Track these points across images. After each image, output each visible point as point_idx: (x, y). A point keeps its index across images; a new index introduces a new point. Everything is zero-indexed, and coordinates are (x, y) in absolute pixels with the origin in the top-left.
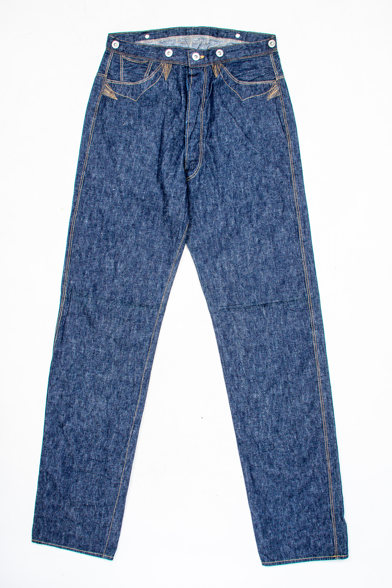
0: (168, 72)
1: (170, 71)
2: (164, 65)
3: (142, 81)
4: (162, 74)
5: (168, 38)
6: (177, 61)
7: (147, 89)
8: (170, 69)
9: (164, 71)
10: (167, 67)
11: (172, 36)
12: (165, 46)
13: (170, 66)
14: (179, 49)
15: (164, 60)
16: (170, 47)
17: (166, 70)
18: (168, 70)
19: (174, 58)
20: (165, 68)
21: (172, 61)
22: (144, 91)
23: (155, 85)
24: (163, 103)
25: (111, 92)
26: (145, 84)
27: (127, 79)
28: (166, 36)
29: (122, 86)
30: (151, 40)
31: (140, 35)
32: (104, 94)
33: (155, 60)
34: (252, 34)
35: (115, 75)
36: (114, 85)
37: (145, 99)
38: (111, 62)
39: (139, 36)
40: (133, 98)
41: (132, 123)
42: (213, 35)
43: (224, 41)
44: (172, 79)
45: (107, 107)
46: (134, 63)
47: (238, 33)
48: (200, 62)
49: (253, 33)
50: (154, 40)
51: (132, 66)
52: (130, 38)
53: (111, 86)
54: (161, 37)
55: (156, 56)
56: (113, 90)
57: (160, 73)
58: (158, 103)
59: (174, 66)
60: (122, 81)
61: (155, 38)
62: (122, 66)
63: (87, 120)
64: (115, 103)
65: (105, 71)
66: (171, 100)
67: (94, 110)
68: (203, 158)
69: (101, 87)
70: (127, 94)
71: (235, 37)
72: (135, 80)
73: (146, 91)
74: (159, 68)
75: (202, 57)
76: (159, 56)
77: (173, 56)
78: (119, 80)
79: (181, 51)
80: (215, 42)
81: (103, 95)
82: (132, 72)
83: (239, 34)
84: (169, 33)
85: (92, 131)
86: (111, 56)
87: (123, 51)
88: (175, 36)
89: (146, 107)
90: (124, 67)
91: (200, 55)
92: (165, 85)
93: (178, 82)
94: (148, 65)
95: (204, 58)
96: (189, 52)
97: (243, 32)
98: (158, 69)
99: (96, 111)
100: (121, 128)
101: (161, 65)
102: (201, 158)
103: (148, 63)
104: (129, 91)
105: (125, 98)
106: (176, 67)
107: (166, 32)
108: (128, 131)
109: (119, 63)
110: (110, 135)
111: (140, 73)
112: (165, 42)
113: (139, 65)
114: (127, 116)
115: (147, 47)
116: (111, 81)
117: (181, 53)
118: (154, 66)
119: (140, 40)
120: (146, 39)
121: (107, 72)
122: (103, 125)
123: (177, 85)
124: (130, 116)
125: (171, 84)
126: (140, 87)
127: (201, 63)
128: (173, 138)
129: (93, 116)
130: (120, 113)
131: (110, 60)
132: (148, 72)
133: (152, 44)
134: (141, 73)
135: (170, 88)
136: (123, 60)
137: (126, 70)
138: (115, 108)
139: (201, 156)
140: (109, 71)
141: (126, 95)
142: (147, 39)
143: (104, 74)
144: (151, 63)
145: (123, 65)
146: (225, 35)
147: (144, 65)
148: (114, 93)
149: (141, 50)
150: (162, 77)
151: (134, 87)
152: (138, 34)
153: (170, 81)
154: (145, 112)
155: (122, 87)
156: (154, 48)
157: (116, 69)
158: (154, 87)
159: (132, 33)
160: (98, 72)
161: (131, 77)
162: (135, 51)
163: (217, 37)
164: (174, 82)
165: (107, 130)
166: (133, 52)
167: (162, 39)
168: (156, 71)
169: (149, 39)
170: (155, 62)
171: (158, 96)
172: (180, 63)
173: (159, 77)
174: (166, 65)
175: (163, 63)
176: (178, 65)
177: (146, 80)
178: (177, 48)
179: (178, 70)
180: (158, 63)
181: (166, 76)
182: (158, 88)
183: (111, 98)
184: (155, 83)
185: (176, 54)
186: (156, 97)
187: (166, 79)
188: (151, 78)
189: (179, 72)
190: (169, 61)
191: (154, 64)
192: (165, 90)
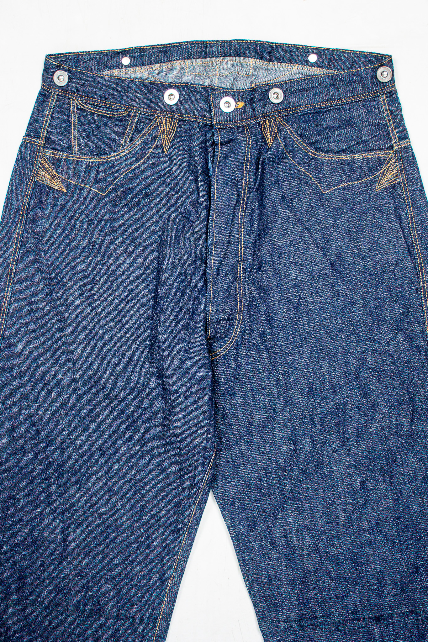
0: (170, 136)
1: (173, 133)
2: (162, 121)
3: (117, 154)
4: (157, 139)
5: (169, 63)
6: (189, 114)
7: (127, 171)
8: (174, 131)
9: (162, 134)
10: (168, 126)
11: (177, 60)
12: (163, 82)
13: (174, 123)
14: (192, 88)
15: (161, 111)
16: (175, 84)
17: (167, 132)
18: (171, 132)
19: (182, 108)
20: (163, 127)
21: (178, 114)
22: (122, 175)
23: (144, 162)
24: (160, 199)
25: (53, 177)
26: (123, 162)
27: (86, 149)
28: (165, 59)
29: (75, 163)
30: (135, 68)
31: (112, 58)
32: (40, 180)
33: (143, 111)
34: (342, 54)
35: (61, 140)
36: (60, 161)
37: (124, 192)
38: (53, 114)
39: (108, 59)
40: (99, 190)
41: (96, 240)
42: (262, 58)
43: (284, 69)
44: (179, 149)
45: (46, 207)
46: (99, 115)
47: (313, 52)
48: (237, 116)
49: (345, 53)
50: (140, 68)
51: (96, 121)
52: (91, 63)
53: (54, 164)
54: (155, 63)
55: (145, 102)
56: (56, 172)
57: (153, 138)
58: (150, 199)
59: (182, 123)
60: (75, 154)
61: (143, 65)
62: (74, 122)
63: (5, 234)
64: (61, 198)
65: (39, 133)
66: (177, 193)
67: (18, 212)
68: (243, 313)
69: (32, 165)
70: (87, 181)
71: (307, 61)
72: (103, 152)
73: (126, 175)
74: (150, 127)
75: (241, 104)
76: (151, 102)
77: (180, 102)
78: (69, 150)
79: (196, 93)
80: (267, 72)
81: (37, 182)
82: (96, 135)
83: (316, 53)
84: (172, 55)
85: (14, 256)
86: (53, 101)
87: (77, 90)
88: (183, 59)
89: (125, 209)
90: (79, 124)
91: (236, 100)
92: (165, 163)
93: (190, 157)
94: (128, 121)
95: (245, 107)
96: (213, 95)
97: (324, 50)
98: (148, 129)
99: (23, 215)
100: (74, 250)
101: (155, 122)
102: (240, 314)
103: (129, 116)
104: (91, 175)
105: (83, 189)
106: (187, 125)
107: (165, 52)
108: (88, 257)
109: (69, 116)
110: (52, 264)
111: (112, 137)
112: (163, 72)
113: (110, 121)
114: (86, 226)
115: (126, 83)
116: (53, 154)
117: (197, 97)
118: (141, 122)
119: (112, 67)
120: (123, 66)
121: (45, 134)
122: (37, 244)
123: (189, 162)
124: (92, 226)
125: (177, 161)
126: (113, 168)
127: (239, 117)
128: (182, 273)
129: (17, 224)
130: (71, 219)
131: (50, 109)
132: (128, 136)
133: (136, 75)
134: (114, 136)
135: (175, 169)
136: (78, 109)
137: (84, 131)
138: (61, 209)
139: (240, 309)
140: (48, 132)
141: (83, 182)
142: (126, 67)
143: (38, 138)
144: (135, 116)
145: (76, 120)
146: (287, 57)
147: (119, 121)
148: (60, 178)
149: (114, 90)
150: (157, 146)
151: (101, 167)
152: (107, 55)
153: (174, 153)
154: (123, 217)
155: (75, 166)
156: (140, 85)
157: (64, 127)
158: (142, 166)
159: (95, 53)
160: (26, 135)
161: (94, 145)
162: (102, 91)
163: (270, 61)
164: (183, 157)
165: (45, 255)
166: (98, 94)
167: (156, 66)
168: (145, 133)
169: (130, 66)
170: (143, 114)
171: (150, 186)
172: (194, 118)
173: (152, 145)
174: (166, 122)
175: (160, 118)
176: (191, 121)
177: (125, 153)
178: (188, 86)
179: (191, 132)
180: (148, 116)
181: (165, 143)
182: (150, 169)
183: (54, 189)
184: (144, 159)
185: (186, 99)
186: (145, 188)
187: (165, 151)
188: (134, 149)
189: (192, 136)
190: (171, 112)
191: (141, 119)
192: (165, 173)
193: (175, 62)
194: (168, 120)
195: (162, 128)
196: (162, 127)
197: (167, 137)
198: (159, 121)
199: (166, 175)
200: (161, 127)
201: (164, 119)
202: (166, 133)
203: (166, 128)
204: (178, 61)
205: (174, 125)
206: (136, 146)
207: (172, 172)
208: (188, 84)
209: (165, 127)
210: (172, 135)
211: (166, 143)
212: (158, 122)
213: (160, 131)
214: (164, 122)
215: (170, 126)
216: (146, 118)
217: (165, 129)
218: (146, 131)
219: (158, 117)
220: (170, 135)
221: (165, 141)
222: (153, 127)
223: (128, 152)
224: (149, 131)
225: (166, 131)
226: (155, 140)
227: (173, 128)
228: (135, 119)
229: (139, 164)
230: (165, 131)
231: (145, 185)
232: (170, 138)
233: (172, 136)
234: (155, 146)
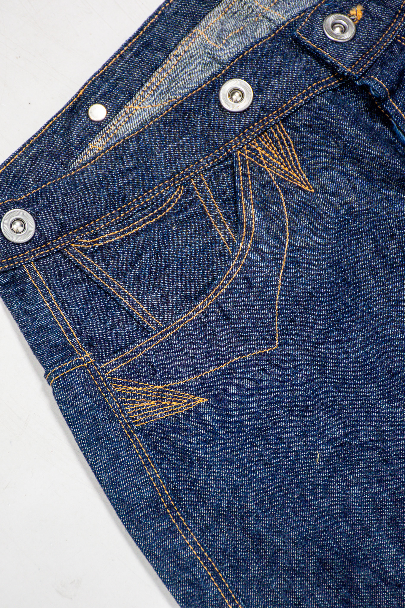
0: (290, 161)
1: (291, 151)
2: (253, 150)
3: (236, 258)
4: (275, 182)
5: (171, 57)
6: (292, 96)
7: (280, 271)
8: (289, 145)
9: (273, 169)
10: (270, 149)
11: (180, 40)
12: (196, 89)
13: (278, 135)
14: (255, 52)
15: (238, 135)
16: (218, 73)
17: (279, 160)
18: (287, 153)
19: (270, 97)
20: (265, 158)
21: (272, 112)
22: (277, 285)
23: (293, 233)
24: (374, 272)
25: (160, 396)
26: (259, 261)
27: (172, 302)
28: (160, 55)
29: (175, 340)
30: (122, 112)
31: (68, 130)
32: (141, 421)
33: (206, 162)
35: (113, 327)
36: (146, 361)
37: (306, 310)
38: (58, 297)
39: (63, 135)
40: (259, 347)
41: (337, 432)
44: (326, 168)
45: (202, 452)
46: (137, 234)
48: (370, 34)
50: (130, 105)
51: (143, 248)
52: (41, 164)
53: (141, 376)
54: (147, 76)
55: (196, 145)
56: (158, 383)
57: (268, 185)
58: (358, 285)
59: (293, 120)
60: (159, 328)
61: (131, 96)
62: (106, 280)
63: (171, 566)
64: (210, 416)
65: (66, 346)
66: (392, 236)
67: (157, 508)
69: (106, 408)
70: (224, 351)
72: (206, 282)
73: (284, 279)
74: (245, 175)
75: (357, 11)
76: (205, 137)
77: (258, 91)
78: (145, 331)
79: (269, 55)
82: (167, 266)
84: (163, 40)
85: (225, 590)
86: (36, 278)
87: (63, 226)
88: (189, 30)
89: (335, 335)
90: (117, 277)
91: (344, 11)
92: (329, 206)
93: (358, 160)
94: (194, 202)
95: (366, 11)
96: (302, 32)
98: (245, 181)
99: (170, 507)
100: (316, 481)
101: (244, 160)
103: (189, 192)
104: (223, 335)
105: (231, 369)
106: (303, 115)
107: (147, 45)
108: (352, 472)
109: (88, 278)
110: (305, 539)
111: (197, 246)
112: (173, 80)
113: (168, 223)
114: (298, 423)
115: (133, 147)
116: (124, 360)
117: (279, 59)
118: (219, 185)
119: (83, 143)
120: (100, 125)
121: (77, 340)
122: (246, 530)
123: (362, 173)
124: (308, 414)
125: (343, 188)
126: (251, 286)
127: (374, 32)
129: (176, 532)
130: (261, 432)
131: (46, 294)
132: (219, 221)
133: (136, 121)
134: (198, 243)
135: (352, 199)
136: (91, 255)
137: (138, 279)
138: (229, 431)
140: (80, 334)
141: (220, 358)
142: (107, 120)
143: (73, 354)
144: (201, 181)
145: (106, 274)
147: (181, 212)
148: (175, 387)
149: (123, 174)
150: (286, 192)
151: (229, 306)
152: (54, 132)
153: (324, 180)
154: (346, 352)
155: (179, 346)
156: (159, 129)
157: (96, 303)
158: (297, 241)
159: (31, 143)
160: (47, 370)
161: (181, 286)
162: (104, 193)
164: (345, 173)
165: (278, 533)
166: (103, 202)
167: (153, 79)
168: (246, 192)
169: (111, 115)
170: (212, 167)
171: (339, 262)
172: (307, 94)
173: (279, 199)
174: (261, 145)
175: (245, 148)
176: (306, 103)
177: (249, 246)
178: (244, 56)
179: (322, 119)
180: (222, 162)
181: (294, 177)
182: (315, 234)
183: (182, 414)
184: (287, 230)
185: (264, 78)
186: (336, 271)
187: (307, 188)
188: (256, 227)
189: (332, 124)
190: (258, 121)
191: (215, 179)
192: (345, 219)
193: (179, 47)
194: (263, 140)
195: (264, 162)
196: (262, 159)
197: (287, 166)
198: (249, 154)
199: (348, 221)
200: (261, 162)
201: (254, 144)
202: (279, 163)
203: (272, 155)
204: (183, 42)
205: (281, 138)
206: (253, 221)
207: (354, 208)
208: (243, 54)
209: (267, 155)
210: (293, 155)
211: (295, 175)
212: (247, 157)
213: (266, 167)
214: (259, 149)
215: (276, 145)
216: (222, 170)
217: (271, 158)
218: (244, 189)
219: (240, 149)
220: (289, 159)
221: (291, 175)
222: (249, 172)
223: (251, 241)
224: (250, 183)
225: (276, 159)
226: (273, 187)
227: (282, 143)
228: (205, 185)
229: (289, 243)
230: (275, 161)
231: (331, 267)
232: (296, 163)
233: (294, 158)
234: (284, 195)
